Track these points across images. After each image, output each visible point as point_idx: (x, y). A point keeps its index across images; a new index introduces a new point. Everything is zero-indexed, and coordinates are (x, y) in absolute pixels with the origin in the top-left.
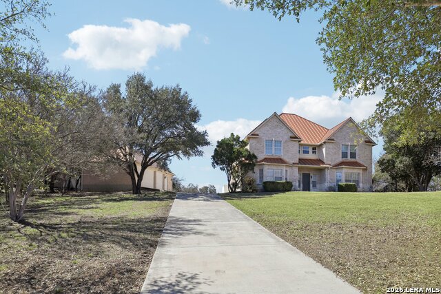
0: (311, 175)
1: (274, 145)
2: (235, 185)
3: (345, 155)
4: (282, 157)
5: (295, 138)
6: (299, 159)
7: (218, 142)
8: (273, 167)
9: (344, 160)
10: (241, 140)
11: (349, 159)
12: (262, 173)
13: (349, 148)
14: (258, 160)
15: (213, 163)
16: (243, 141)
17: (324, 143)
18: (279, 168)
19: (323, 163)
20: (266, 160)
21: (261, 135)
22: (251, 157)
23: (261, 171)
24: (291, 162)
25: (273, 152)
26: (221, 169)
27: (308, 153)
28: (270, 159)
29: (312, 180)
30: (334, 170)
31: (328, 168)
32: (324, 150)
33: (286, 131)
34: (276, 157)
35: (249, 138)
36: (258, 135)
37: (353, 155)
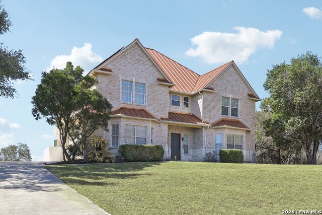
0: (182, 136)
1: (134, 88)
2: (74, 150)
3: (225, 111)
4: (146, 109)
5: (164, 81)
6: (169, 113)
7: (44, 74)
8: (133, 123)
9: (225, 117)
10: (84, 74)
11: (230, 117)
12: (117, 131)
13: (230, 102)
14: (112, 110)
15: (35, 111)
16: (87, 78)
17: (202, 92)
18: (143, 124)
19: (200, 121)
20: (122, 110)
21: (115, 71)
22: (102, 104)
23: (116, 128)
24: (158, 115)
25: (133, 99)
26: (48, 121)
27: (178, 105)
28: (128, 109)
29: (182, 143)
30: (213, 131)
31: (206, 127)
32: (200, 102)
33: (152, 69)
34: (138, 108)
35: (96, 74)
36: (110, 71)
37: (235, 112)
